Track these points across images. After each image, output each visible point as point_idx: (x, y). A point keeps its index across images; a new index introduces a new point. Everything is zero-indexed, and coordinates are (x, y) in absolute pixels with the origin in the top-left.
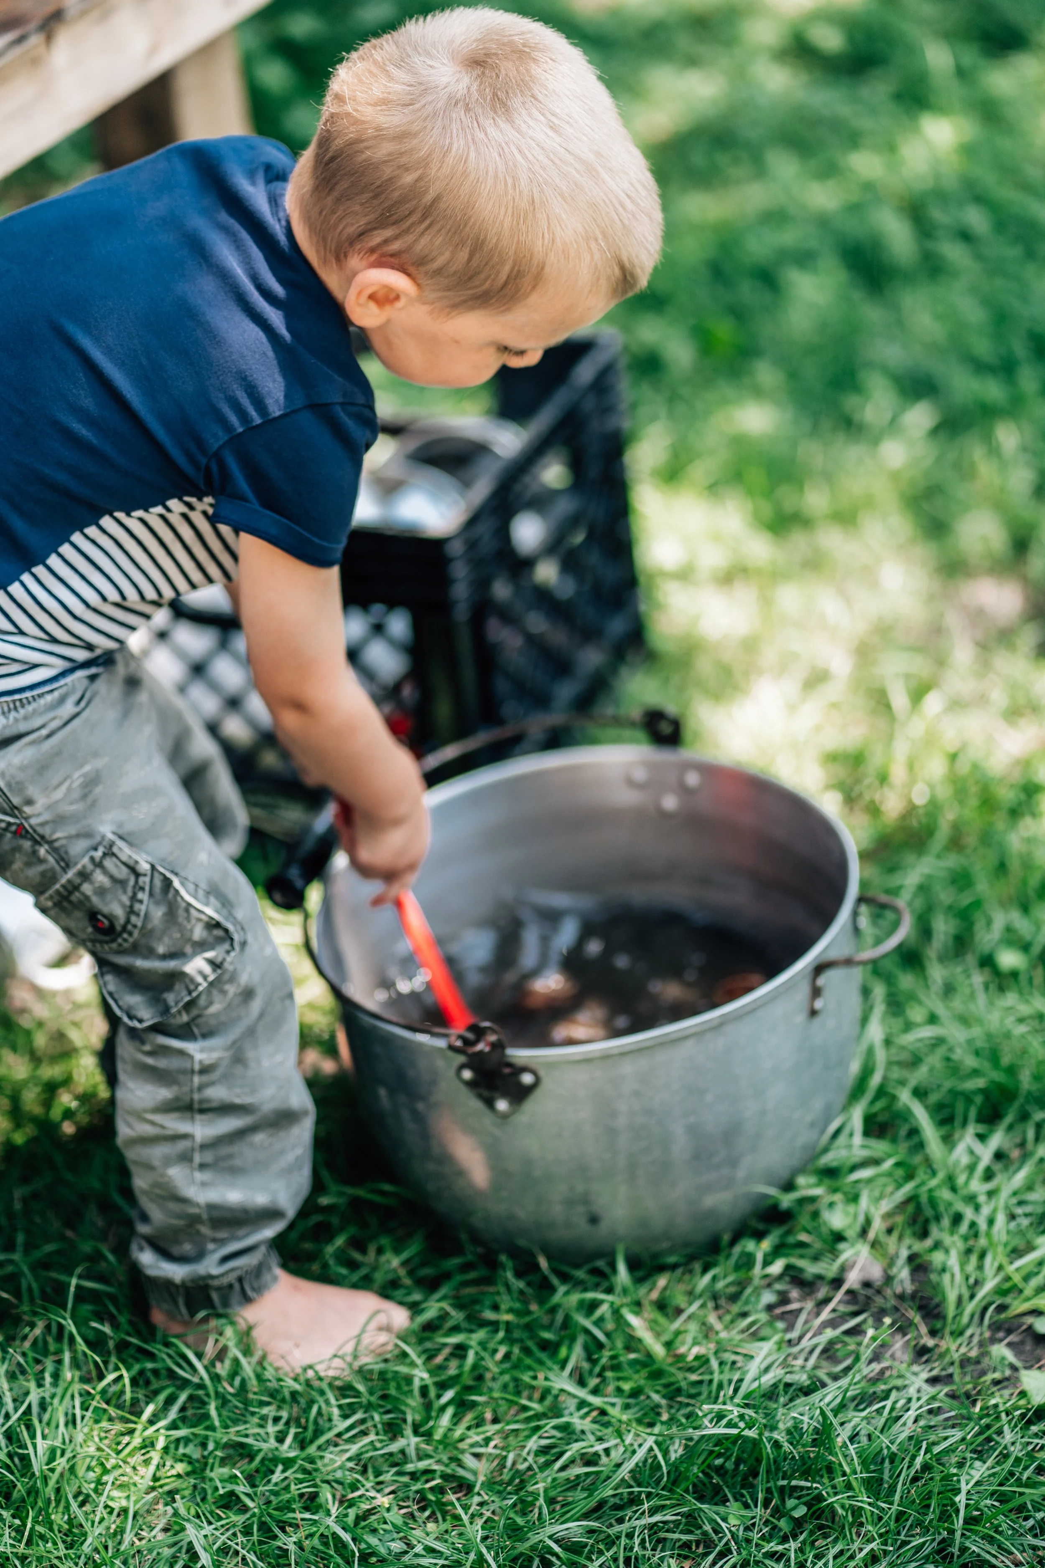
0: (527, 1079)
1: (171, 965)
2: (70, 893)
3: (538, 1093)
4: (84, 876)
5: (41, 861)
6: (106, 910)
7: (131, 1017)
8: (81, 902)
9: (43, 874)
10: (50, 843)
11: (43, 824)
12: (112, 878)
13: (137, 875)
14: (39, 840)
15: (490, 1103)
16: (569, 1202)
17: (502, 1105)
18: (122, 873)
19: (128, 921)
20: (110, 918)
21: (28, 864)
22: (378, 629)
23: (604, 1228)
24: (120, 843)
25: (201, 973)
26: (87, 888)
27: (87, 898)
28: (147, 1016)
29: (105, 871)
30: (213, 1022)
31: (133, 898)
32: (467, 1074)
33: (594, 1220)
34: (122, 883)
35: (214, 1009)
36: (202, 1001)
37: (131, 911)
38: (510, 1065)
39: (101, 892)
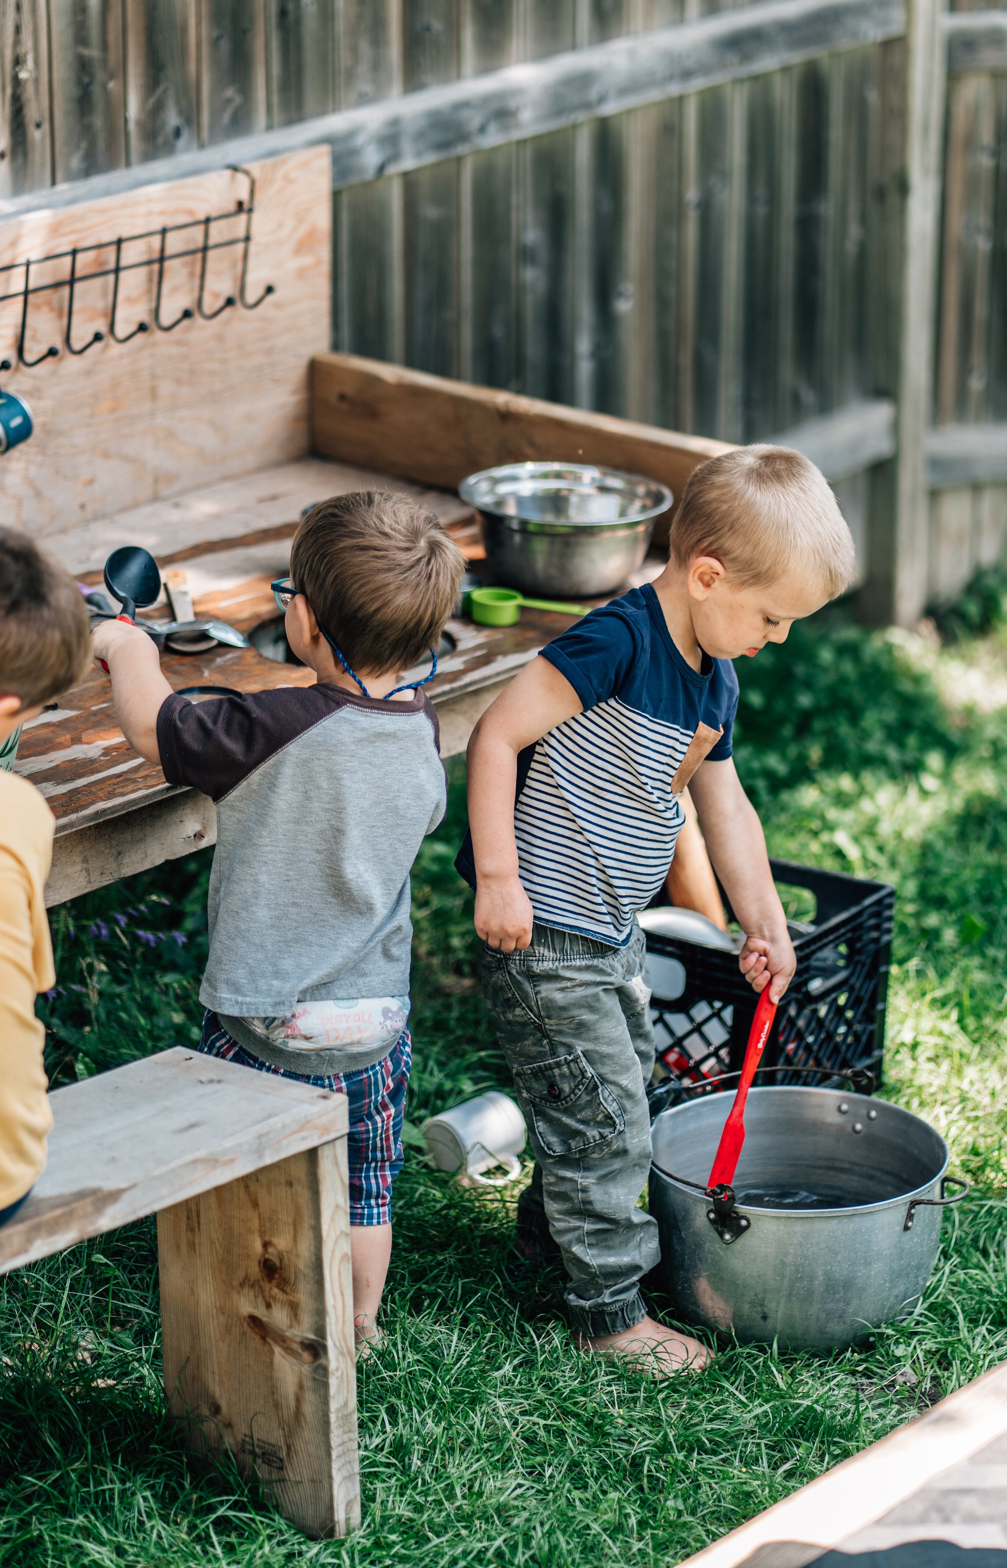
0: (744, 1223)
1: (581, 1127)
2: (547, 1070)
3: (748, 1233)
4: (558, 1065)
5: (542, 1046)
6: (561, 1086)
7: (549, 1149)
8: (549, 1076)
9: (540, 1052)
10: (551, 1040)
11: (551, 1030)
12: (571, 1072)
13: (584, 1077)
14: (545, 1035)
15: (721, 1235)
16: (752, 1304)
17: (727, 1237)
18: (577, 1072)
19: (569, 1096)
20: (561, 1091)
21: (534, 1044)
22: (717, 1014)
23: (770, 1323)
24: (583, 1059)
25: (594, 1137)
26: (556, 1071)
27: (554, 1076)
28: (559, 1149)
29: (569, 1068)
30: (592, 1163)
31: (577, 1086)
32: (712, 1216)
33: (765, 1317)
34: (575, 1077)
35: (595, 1156)
36: (589, 1151)
37: (573, 1092)
38: (736, 1213)
39: (563, 1076)
